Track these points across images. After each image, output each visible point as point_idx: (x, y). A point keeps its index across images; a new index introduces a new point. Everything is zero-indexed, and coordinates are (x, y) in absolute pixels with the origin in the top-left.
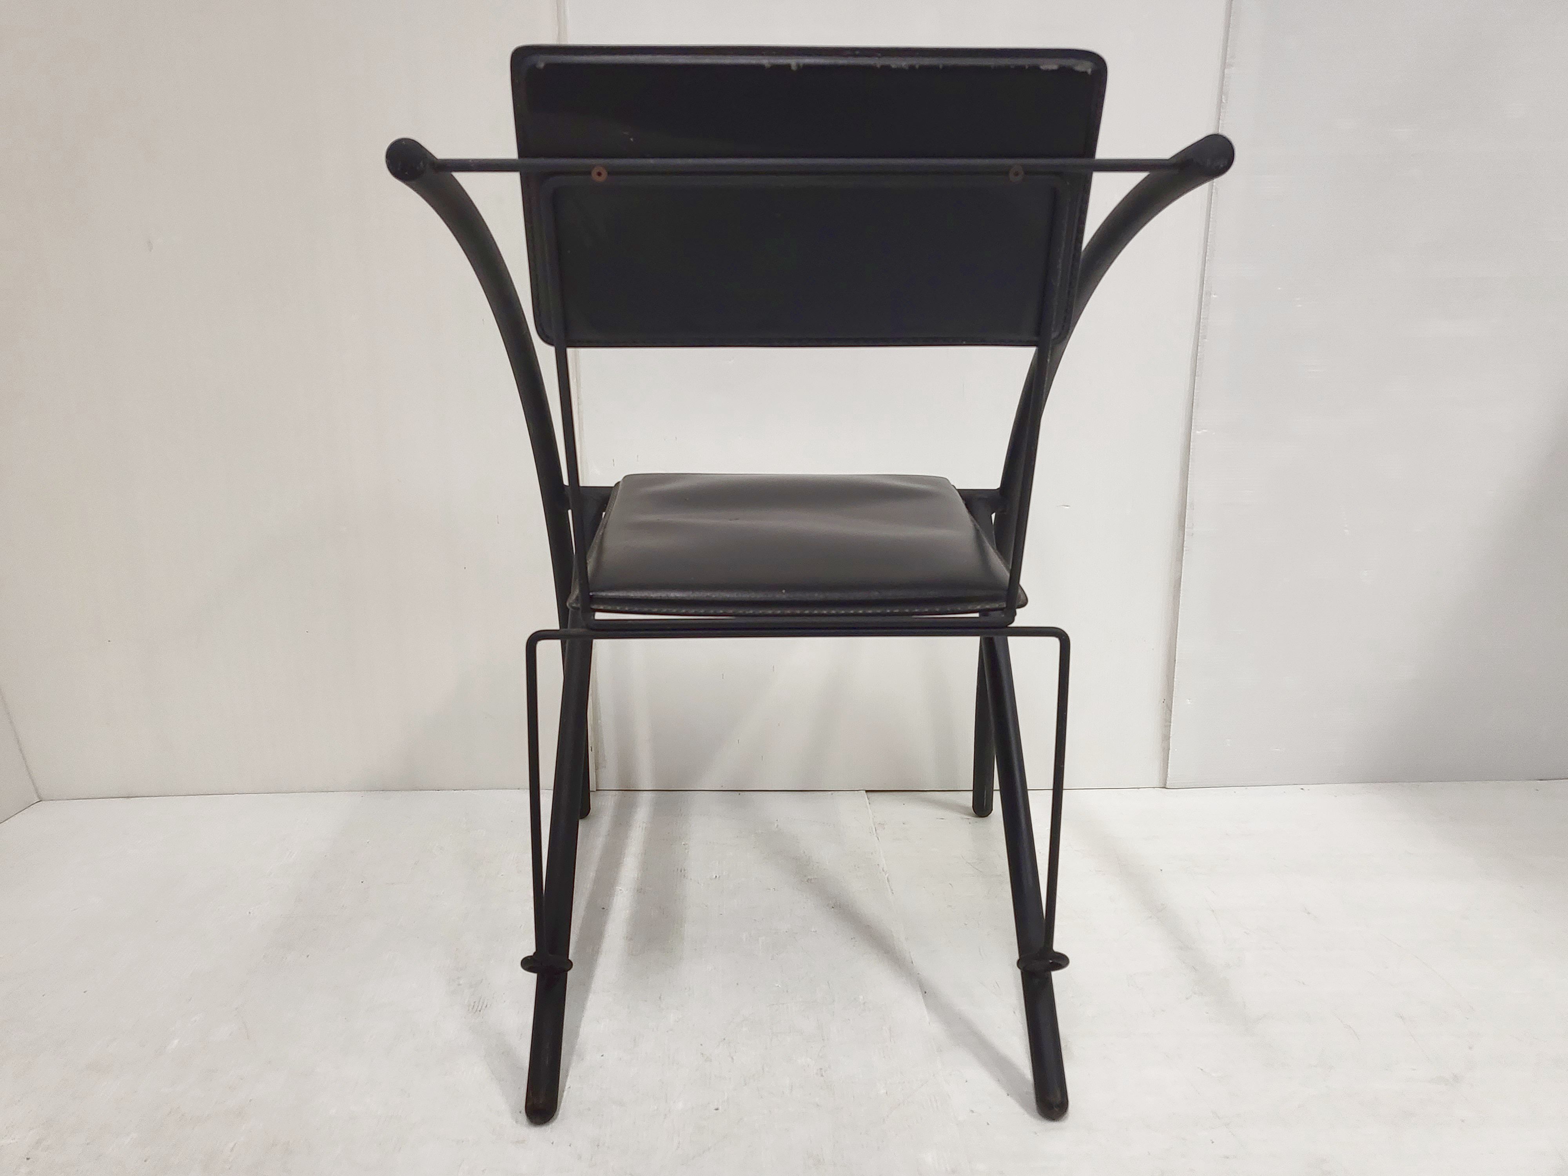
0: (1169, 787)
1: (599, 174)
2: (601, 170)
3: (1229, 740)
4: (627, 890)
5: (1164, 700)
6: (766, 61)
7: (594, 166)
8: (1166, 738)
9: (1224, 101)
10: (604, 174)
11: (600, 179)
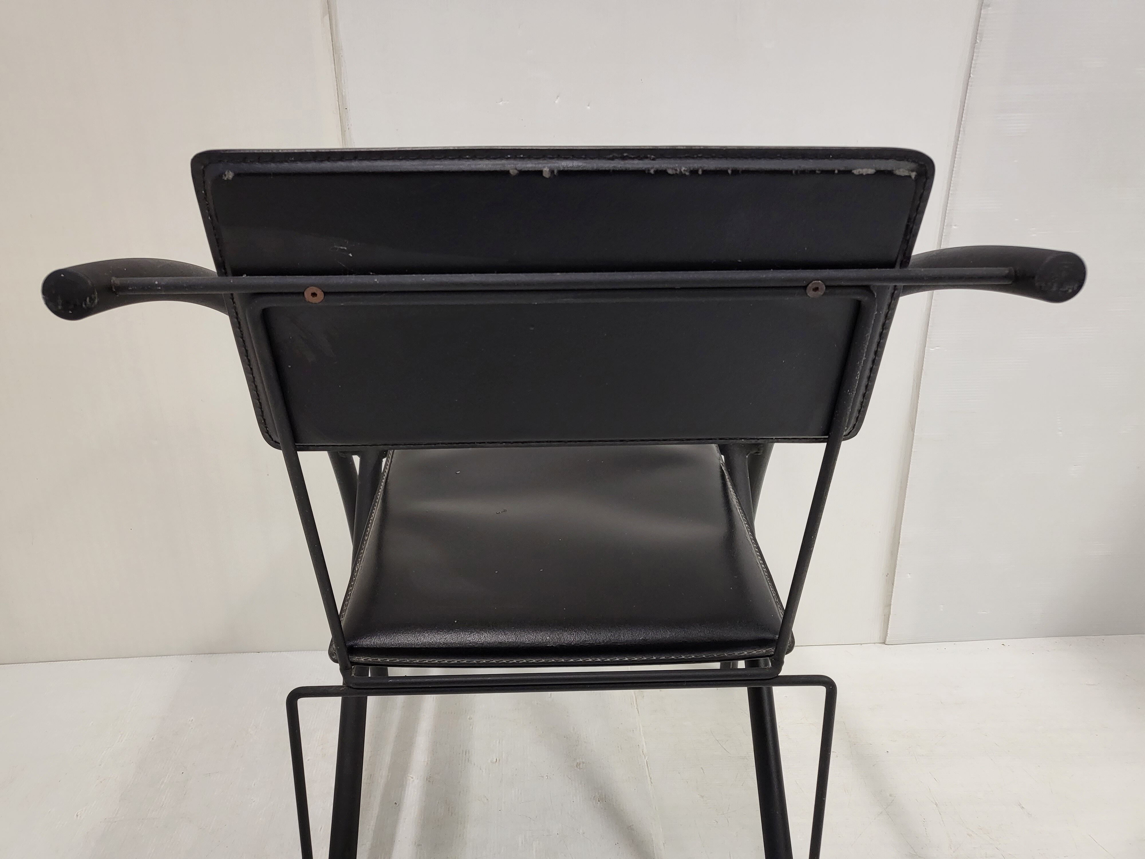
0: (887, 644)
1: (314, 295)
2: (314, 289)
3: (942, 606)
4: (418, 779)
5: (888, 574)
6: (512, 166)
7: (306, 287)
8: (888, 605)
9: (978, 41)
10: (320, 296)
11: (314, 300)
